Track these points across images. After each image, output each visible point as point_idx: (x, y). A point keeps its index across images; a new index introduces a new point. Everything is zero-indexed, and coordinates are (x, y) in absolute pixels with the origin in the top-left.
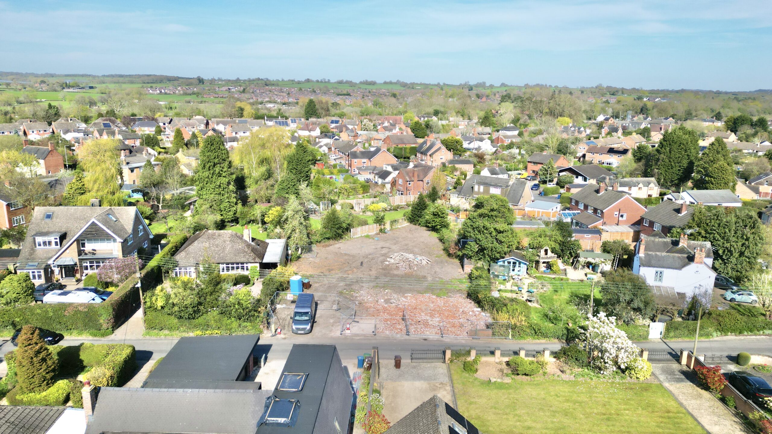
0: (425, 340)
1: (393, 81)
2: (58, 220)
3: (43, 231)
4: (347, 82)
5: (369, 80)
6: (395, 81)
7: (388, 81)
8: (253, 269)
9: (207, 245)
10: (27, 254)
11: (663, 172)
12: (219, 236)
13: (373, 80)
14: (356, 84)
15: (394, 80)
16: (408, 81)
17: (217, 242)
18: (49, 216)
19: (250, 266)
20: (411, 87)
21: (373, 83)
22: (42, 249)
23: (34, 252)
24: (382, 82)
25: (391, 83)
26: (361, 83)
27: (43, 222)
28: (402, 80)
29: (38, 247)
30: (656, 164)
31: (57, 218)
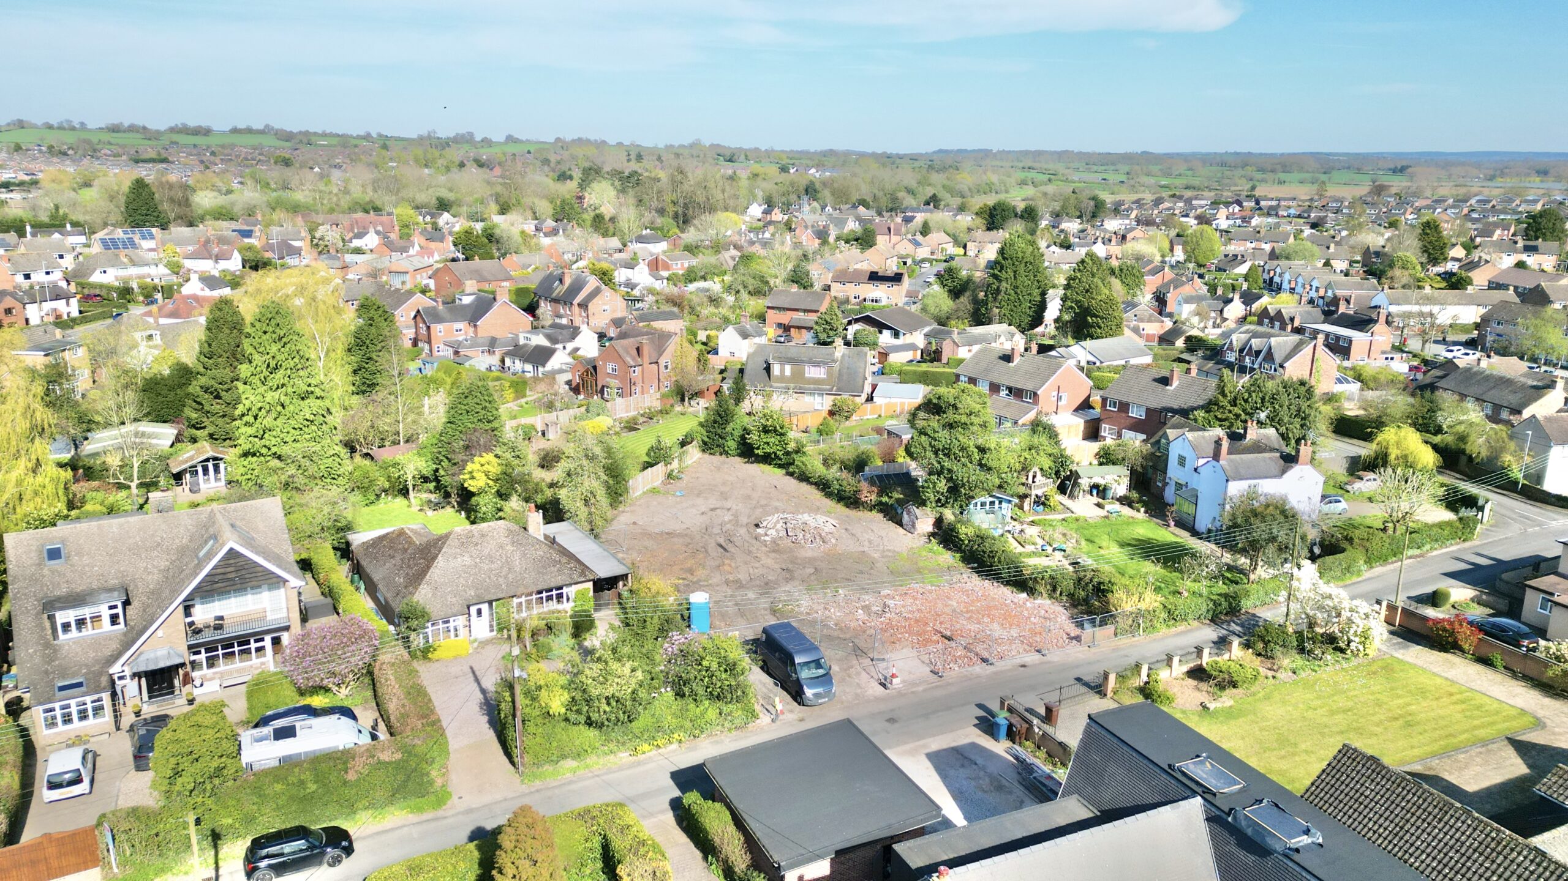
0: (1023, 666)
1: (254, 128)
2: (86, 560)
3: (57, 593)
4: (132, 129)
5: (192, 123)
6: (261, 127)
7: (242, 125)
8: (581, 594)
9: (467, 560)
10: (37, 660)
11: (1007, 313)
12: (483, 536)
13: (204, 124)
14: (158, 132)
15: (258, 125)
16: (294, 127)
17: (486, 552)
18: (54, 554)
19: (570, 591)
20: (305, 140)
21: (207, 132)
22: (76, 641)
23: (55, 651)
24: (227, 129)
25: (249, 131)
26: (173, 130)
27: (46, 571)
28: (277, 125)
29: (62, 636)
30: (995, 299)
31: (79, 554)
